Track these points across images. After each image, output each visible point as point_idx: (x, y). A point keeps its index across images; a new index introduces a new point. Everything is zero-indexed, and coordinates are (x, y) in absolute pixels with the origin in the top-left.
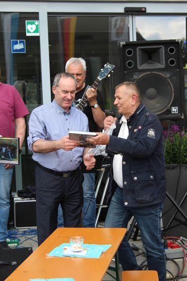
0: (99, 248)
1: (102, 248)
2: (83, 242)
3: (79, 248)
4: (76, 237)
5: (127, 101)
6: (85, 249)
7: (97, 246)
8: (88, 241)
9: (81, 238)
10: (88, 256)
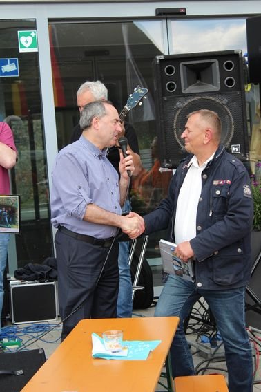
0: (145, 346)
1: (148, 346)
2: (121, 338)
3: (117, 346)
4: (112, 331)
5: (197, 136)
6: (124, 348)
7: (142, 343)
8: (129, 336)
9: (118, 333)
10: (130, 358)
